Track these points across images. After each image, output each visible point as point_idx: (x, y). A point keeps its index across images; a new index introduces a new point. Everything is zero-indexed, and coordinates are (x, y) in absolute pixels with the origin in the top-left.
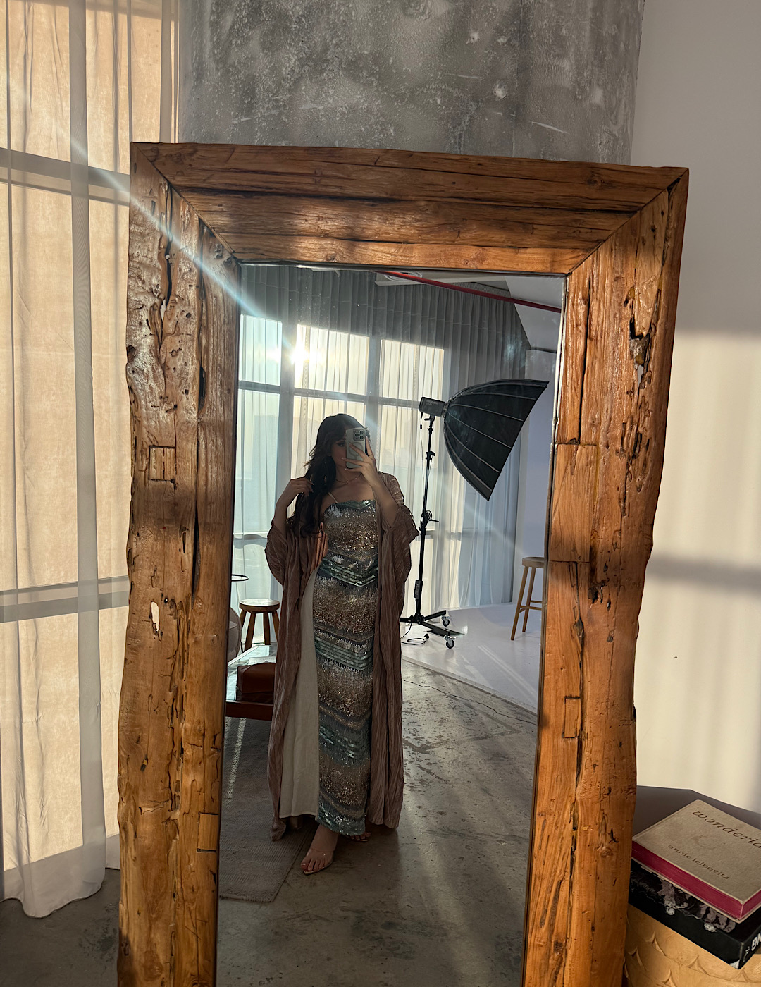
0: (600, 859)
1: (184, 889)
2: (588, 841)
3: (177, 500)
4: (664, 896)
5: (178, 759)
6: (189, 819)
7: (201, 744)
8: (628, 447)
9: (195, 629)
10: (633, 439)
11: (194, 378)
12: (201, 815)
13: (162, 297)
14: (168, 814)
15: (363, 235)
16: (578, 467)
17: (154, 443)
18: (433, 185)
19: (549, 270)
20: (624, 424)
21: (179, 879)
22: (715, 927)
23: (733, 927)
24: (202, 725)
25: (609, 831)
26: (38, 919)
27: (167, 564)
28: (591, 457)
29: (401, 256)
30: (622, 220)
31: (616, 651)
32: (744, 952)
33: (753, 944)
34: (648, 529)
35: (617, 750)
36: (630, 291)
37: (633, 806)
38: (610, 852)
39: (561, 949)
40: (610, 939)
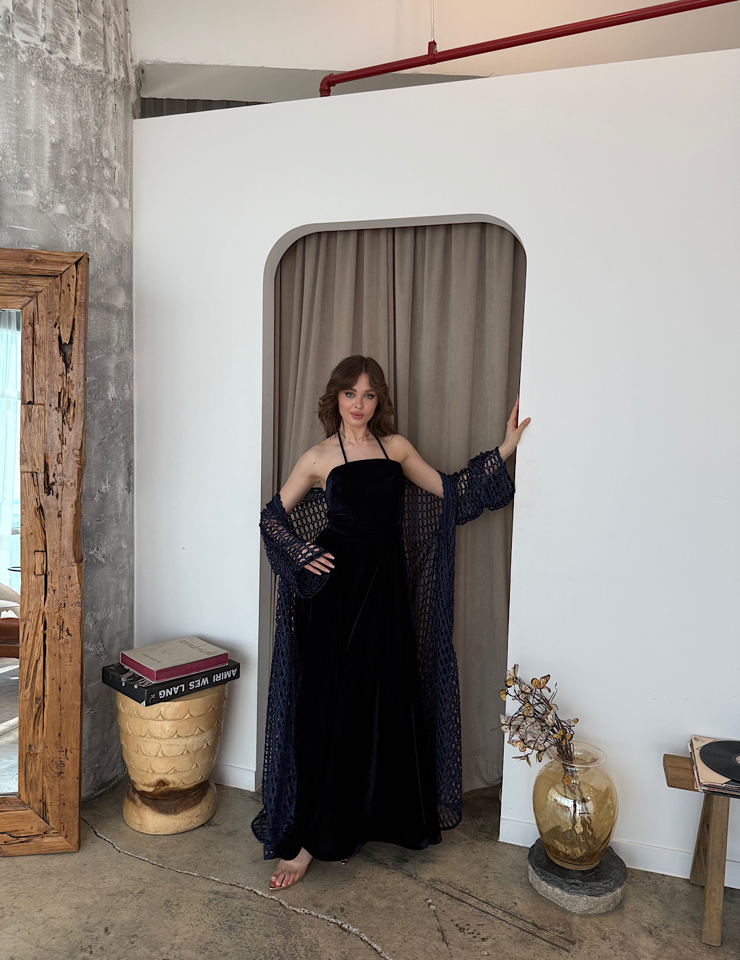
0: (62, 646)
2: (53, 635)
4: (123, 677)
8: (63, 406)
10: (66, 401)
16: (33, 418)
20: (60, 393)
25: (65, 629)
28: (41, 412)
30: (50, 280)
31: (64, 523)
32: (149, 696)
33: (160, 694)
34: (77, 452)
35: (68, 581)
36: (58, 320)
37: (79, 614)
38: (67, 642)
39: (40, 702)
40: (71, 695)
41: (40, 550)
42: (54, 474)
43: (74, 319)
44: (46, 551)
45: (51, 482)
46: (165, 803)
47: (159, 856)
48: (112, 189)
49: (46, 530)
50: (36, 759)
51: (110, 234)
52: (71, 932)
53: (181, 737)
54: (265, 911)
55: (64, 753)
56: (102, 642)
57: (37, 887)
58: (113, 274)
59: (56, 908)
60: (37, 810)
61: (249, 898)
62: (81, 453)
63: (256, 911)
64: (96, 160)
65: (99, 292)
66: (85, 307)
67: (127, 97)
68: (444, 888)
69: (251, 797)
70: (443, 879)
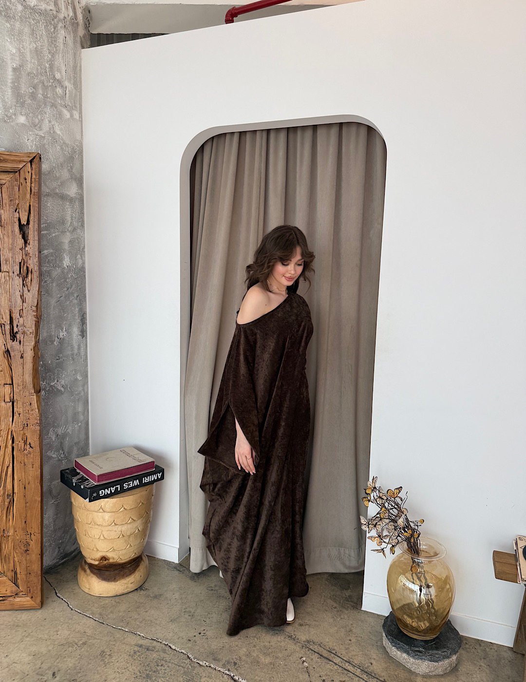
0: (26, 456)
2: (19, 448)
4: (75, 478)
8: (23, 271)
10: (25, 269)
20: (20, 263)
22: (84, 486)
25: (28, 443)
30: (11, 175)
31: (25, 363)
32: (91, 495)
33: (100, 493)
34: (34, 309)
35: (29, 407)
36: (17, 206)
37: (38, 432)
38: (30, 453)
39: (10, 498)
40: (33, 493)
41: (8, 383)
42: (17, 325)
43: (30, 205)
44: (12, 384)
45: (15, 331)
46: (107, 573)
47: (100, 614)
48: (63, 103)
49: (12, 367)
50: (8, 540)
51: (62, 139)
52: (28, 675)
53: (117, 525)
54: (176, 663)
55: (29, 536)
56: (63, 450)
57: (7, 637)
58: (66, 170)
59: (18, 655)
60: (10, 577)
61: (164, 651)
62: (37, 309)
63: (169, 662)
64: (49, 81)
65: (55, 184)
66: (39, 196)
67: (75, 31)
68: (316, 648)
69: (175, 568)
70: (316, 640)
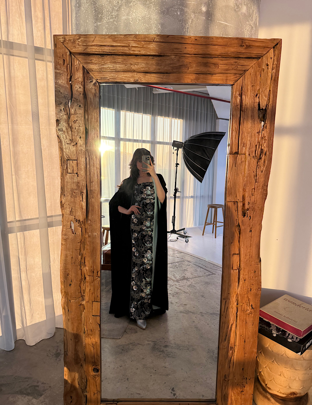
0: (247, 315)
1: (88, 330)
2: (243, 309)
3: (79, 181)
4: (272, 330)
5: (84, 281)
6: (88, 304)
7: (92, 275)
8: (258, 155)
9: (88, 231)
10: (259, 151)
11: (83, 132)
12: (93, 302)
13: (69, 99)
14: (81, 302)
15: (149, 70)
16: (238, 164)
17: (69, 158)
18: (177, 49)
19: (225, 83)
20: (256, 145)
21: (86, 327)
22: (292, 340)
23: (298, 340)
24: (92, 268)
25: (251, 305)
26: (31, 346)
27: (76, 206)
28: (243, 159)
29: (165, 79)
30: (255, 62)
31: (253, 236)
32: (303, 349)
33: (306, 345)
34: (265, 187)
35: (254, 274)
36: (258, 91)
37: (260, 295)
39: (233, 349)
40: (251, 345)
41: (236, 253)
42: (249, 203)
44: (239, 254)
45: (246, 208)
50: (228, 383)
55: (245, 380)
